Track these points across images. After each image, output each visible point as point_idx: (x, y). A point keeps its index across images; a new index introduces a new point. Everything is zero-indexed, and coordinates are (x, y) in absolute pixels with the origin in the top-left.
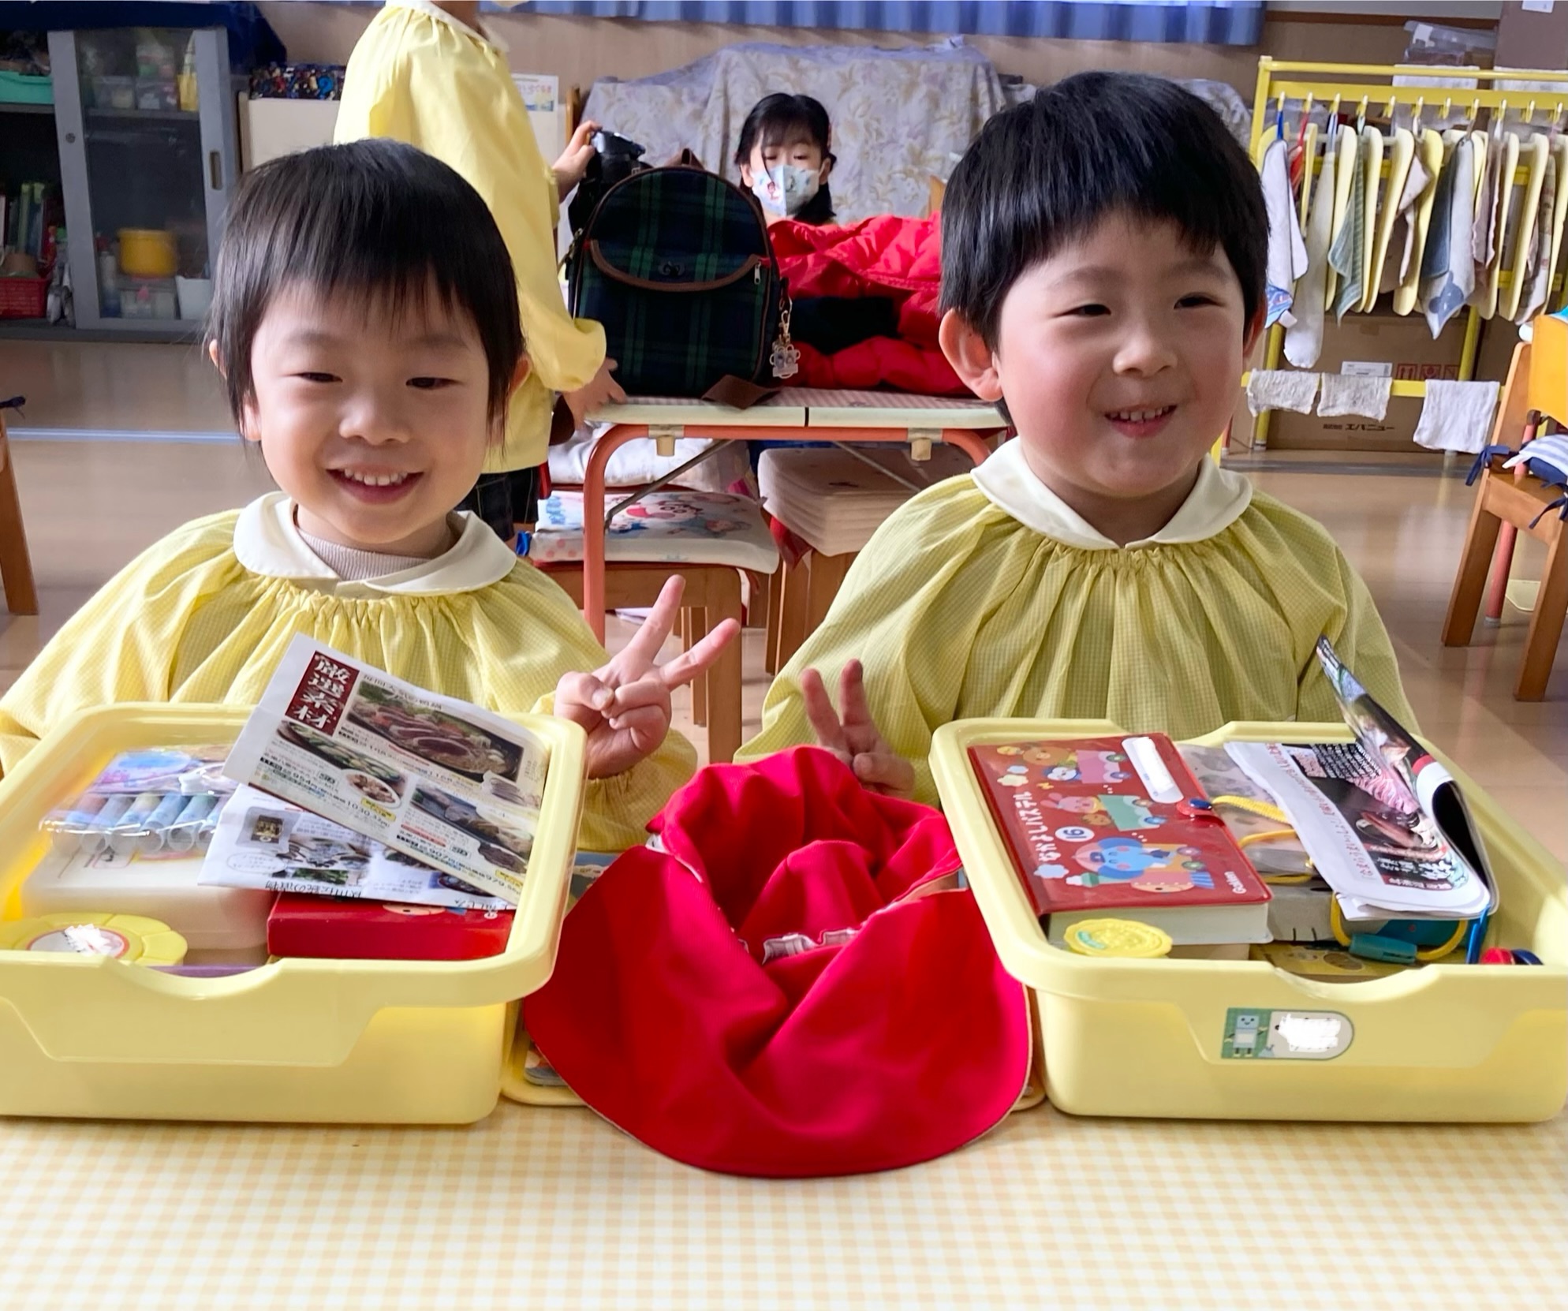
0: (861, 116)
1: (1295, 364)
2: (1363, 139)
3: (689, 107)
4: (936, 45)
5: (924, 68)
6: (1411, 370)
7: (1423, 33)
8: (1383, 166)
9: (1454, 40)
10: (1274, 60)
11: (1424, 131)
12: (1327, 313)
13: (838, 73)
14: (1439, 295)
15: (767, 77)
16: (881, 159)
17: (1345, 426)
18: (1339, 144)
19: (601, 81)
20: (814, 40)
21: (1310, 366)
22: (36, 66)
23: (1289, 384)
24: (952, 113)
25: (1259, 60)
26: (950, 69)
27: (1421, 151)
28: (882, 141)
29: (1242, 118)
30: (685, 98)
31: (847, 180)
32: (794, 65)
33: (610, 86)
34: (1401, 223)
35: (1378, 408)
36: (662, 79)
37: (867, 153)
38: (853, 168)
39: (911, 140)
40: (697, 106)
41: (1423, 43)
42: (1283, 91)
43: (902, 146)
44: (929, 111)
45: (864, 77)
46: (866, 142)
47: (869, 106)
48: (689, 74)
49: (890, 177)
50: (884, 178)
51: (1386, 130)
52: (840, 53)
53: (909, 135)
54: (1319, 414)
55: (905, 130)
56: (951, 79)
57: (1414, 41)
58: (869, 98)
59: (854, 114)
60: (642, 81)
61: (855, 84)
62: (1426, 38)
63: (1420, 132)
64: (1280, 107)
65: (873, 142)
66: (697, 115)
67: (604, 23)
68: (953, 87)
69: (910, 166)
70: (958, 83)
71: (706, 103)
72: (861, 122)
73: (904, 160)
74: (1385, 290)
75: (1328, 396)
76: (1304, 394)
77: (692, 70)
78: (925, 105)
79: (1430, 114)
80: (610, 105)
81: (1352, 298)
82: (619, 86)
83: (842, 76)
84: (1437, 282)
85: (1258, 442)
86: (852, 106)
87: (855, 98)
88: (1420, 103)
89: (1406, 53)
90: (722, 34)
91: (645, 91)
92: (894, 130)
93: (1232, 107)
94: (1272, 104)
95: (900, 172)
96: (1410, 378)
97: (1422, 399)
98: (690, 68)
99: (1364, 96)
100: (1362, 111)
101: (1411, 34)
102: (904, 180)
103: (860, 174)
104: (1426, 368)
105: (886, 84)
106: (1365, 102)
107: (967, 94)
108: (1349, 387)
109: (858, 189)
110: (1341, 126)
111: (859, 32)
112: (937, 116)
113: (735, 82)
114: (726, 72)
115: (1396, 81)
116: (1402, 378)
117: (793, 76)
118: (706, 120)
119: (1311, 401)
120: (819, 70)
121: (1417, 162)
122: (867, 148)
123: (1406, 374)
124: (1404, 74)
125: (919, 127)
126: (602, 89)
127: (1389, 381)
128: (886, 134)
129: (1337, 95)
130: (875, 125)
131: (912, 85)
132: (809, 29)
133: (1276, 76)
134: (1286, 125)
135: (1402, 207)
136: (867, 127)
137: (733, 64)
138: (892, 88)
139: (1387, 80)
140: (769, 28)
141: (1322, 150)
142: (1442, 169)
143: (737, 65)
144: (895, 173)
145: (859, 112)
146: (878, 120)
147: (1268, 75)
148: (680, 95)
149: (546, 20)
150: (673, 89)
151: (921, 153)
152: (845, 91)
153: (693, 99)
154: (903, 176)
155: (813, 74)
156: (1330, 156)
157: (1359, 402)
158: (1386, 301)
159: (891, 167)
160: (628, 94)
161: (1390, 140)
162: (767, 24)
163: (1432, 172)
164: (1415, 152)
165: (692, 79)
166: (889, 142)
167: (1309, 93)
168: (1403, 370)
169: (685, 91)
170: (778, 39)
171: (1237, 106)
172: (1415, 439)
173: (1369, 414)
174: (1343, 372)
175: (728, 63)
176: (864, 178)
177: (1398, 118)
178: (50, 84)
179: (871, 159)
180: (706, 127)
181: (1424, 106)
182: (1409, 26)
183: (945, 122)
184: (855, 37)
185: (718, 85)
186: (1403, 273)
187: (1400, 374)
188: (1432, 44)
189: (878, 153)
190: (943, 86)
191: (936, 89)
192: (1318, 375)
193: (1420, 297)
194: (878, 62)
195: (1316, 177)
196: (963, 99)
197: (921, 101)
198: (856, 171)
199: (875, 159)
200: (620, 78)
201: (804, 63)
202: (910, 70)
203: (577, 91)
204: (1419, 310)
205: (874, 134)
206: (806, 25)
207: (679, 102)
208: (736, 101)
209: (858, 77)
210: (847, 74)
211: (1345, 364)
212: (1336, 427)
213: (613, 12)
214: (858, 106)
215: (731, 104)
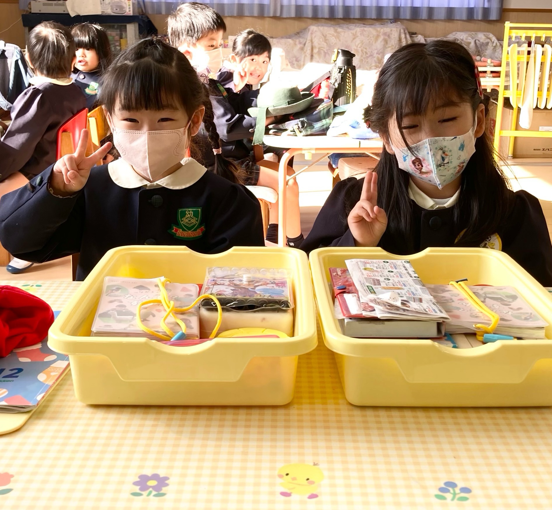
0: (360, 47)
1: (523, 128)
2: (543, 49)
3: (299, 46)
4: (386, 23)
5: (382, 30)
10: (510, 23)
13: (351, 33)
15: (326, 35)
16: (367, 62)
17: (541, 149)
18: (535, 50)
20: (342, 22)
21: (528, 128)
24: (392, 45)
25: (505, 23)
26: (391, 31)
28: (367, 56)
29: (496, 44)
30: (297, 43)
32: (336, 31)
36: (289, 37)
37: (362, 60)
39: (378, 55)
40: (302, 46)
42: (514, 33)
43: (375, 57)
44: (384, 45)
45: (361, 34)
46: (362, 56)
47: (363, 44)
48: (298, 35)
52: (352, 26)
53: (377, 54)
55: (376, 52)
56: (391, 34)
58: (363, 41)
59: (357, 47)
60: (282, 38)
61: (357, 36)
64: (513, 39)
65: (364, 56)
66: (302, 49)
67: (268, 19)
68: (392, 36)
69: (377, 64)
70: (394, 35)
71: (305, 44)
72: (360, 49)
73: (376, 62)
77: (300, 34)
78: (383, 43)
82: (274, 39)
85: (509, 156)
86: (357, 44)
87: (358, 41)
90: (309, 22)
91: (283, 40)
92: (372, 52)
93: (493, 41)
94: (510, 38)
95: (374, 66)
98: (298, 33)
99: (544, 34)
100: (543, 39)
105: (369, 36)
106: (544, 36)
107: (397, 39)
110: (536, 45)
111: (358, 20)
112: (387, 46)
113: (315, 37)
114: (312, 34)
117: (335, 34)
118: (305, 50)
120: (345, 32)
122: (362, 58)
125: (381, 51)
128: (369, 53)
129: (533, 34)
130: (365, 50)
131: (378, 36)
132: (340, 19)
133: (511, 28)
136: (362, 51)
137: (314, 31)
138: (371, 37)
141: (529, 53)
143: (316, 31)
144: (372, 66)
145: (359, 46)
146: (366, 49)
147: (508, 28)
148: (296, 42)
149: (246, 18)
150: (293, 40)
151: (381, 59)
152: (354, 39)
153: (300, 43)
155: (343, 34)
156: (532, 55)
159: (371, 64)
160: (277, 42)
162: (326, 17)
165: (300, 37)
166: (370, 56)
167: (523, 34)
169: (297, 40)
170: (329, 23)
171: (494, 40)
174: (540, 130)
175: (312, 31)
179: (364, 62)
180: (305, 53)
183: (390, 49)
184: (356, 22)
185: (309, 39)
189: (366, 60)
190: (389, 36)
191: (387, 37)
192: (530, 131)
194: (365, 29)
195: (528, 63)
196: (396, 40)
197: (381, 42)
199: (365, 62)
200: (274, 37)
201: (339, 30)
202: (377, 31)
205: (365, 53)
207: (295, 44)
208: (316, 43)
209: (358, 34)
210: (355, 34)
211: (540, 127)
212: (538, 150)
213: (271, 15)
214: (359, 44)
215: (314, 44)
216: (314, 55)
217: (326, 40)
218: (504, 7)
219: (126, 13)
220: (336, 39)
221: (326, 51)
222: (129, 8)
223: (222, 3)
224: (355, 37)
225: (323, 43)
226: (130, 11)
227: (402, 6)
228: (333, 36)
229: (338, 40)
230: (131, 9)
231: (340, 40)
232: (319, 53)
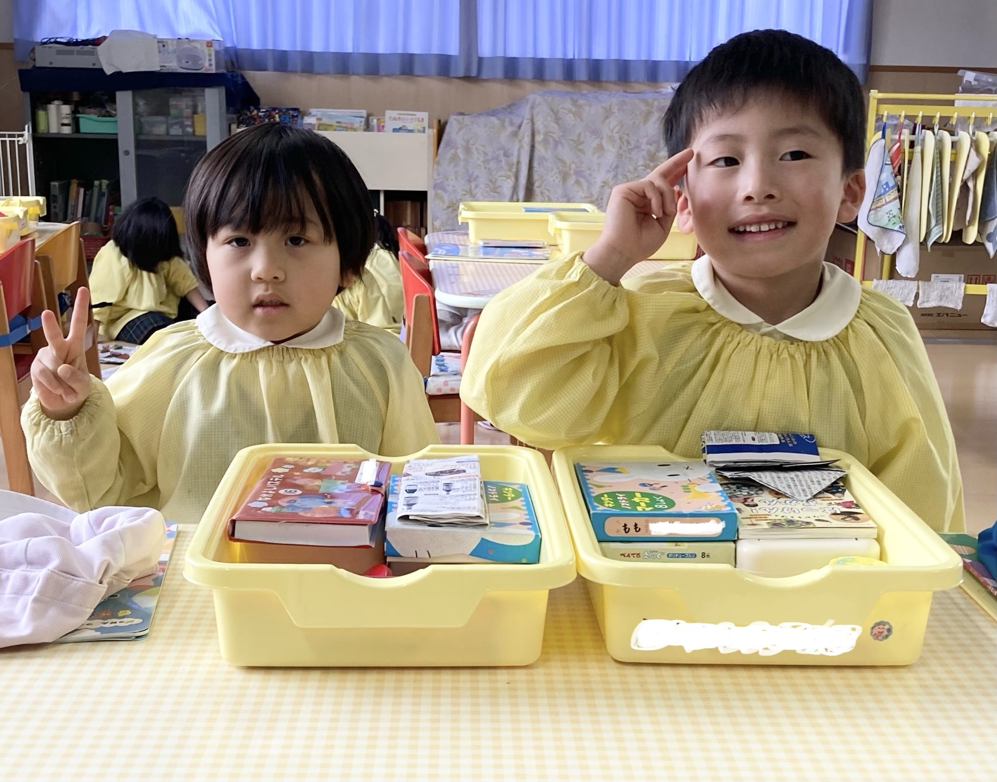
0: (617, 133)
1: (903, 275)
2: (938, 138)
3: (510, 129)
4: (662, 90)
5: (656, 103)
6: (977, 279)
7: (970, 76)
8: (952, 154)
9: (990, 80)
10: (879, 92)
11: (977, 132)
12: (921, 244)
13: (602, 107)
14: (992, 231)
15: (558, 111)
16: (630, 158)
17: (936, 314)
18: (923, 140)
19: (454, 115)
20: (586, 88)
21: (913, 277)
22: (107, 112)
23: (898, 288)
25: (870, 92)
27: (975, 145)
28: (630, 147)
30: (507, 124)
31: (608, 171)
32: (575, 103)
33: (460, 118)
34: (965, 187)
35: (957, 302)
36: (493, 113)
37: (621, 155)
38: (612, 164)
39: (649, 146)
40: (514, 129)
41: (971, 82)
42: (886, 110)
43: (643, 150)
45: (619, 109)
46: (620, 148)
47: (622, 126)
48: (509, 110)
49: (636, 169)
50: (631, 168)
51: (952, 134)
52: (603, 95)
53: (648, 143)
54: (919, 307)
55: (645, 140)
57: (964, 82)
58: (622, 122)
59: (612, 131)
60: (480, 114)
61: (613, 113)
62: (972, 80)
63: (974, 134)
64: (884, 120)
65: (625, 148)
66: (515, 134)
67: (456, 81)
69: (648, 162)
71: (520, 127)
72: (617, 136)
73: (644, 159)
74: (957, 229)
75: (924, 294)
76: (908, 294)
77: (512, 107)
78: (657, 125)
79: (980, 123)
80: (460, 129)
81: (937, 234)
82: (466, 117)
83: (605, 109)
84: (990, 223)
86: (611, 127)
87: (613, 122)
88: (973, 116)
89: (960, 88)
90: (529, 86)
91: (482, 120)
92: (638, 141)
94: (879, 118)
95: (642, 166)
96: (976, 283)
97: (986, 295)
98: (509, 106)
99: (938, 112)
100: (936, 121)
101: (962, 77)
102: (644, 170)
103: (617, 167)
104: (986, 277)
105: (632, 112)
106: (938, 116)
108: (937, 289)
109: (615, 176)
110: (923, 130)
111: (615, 83)
113: (538, 113)
114: (532, 108)
115: (956, 103)
116: (971, 283)
117: (574, 109)
118: (520, 138)
119: (913, 298)
120: (590, 106)
121: (973, 152)
122: (621, 152)
123: (973, 281)
124: (960, 99)
125: (653, 139)
126: (455, 119)
127: (963, 285)
128: (633, 143)
129: (920, 112)
130: (626, 138)
131: (648, 114)
132: (583, 82)
133: (881, 101)
134: (888, 131)
135: (965, 178)
136: (621, 138)
137: (537, 103)
138: (636, 115)
139: (951, 103)
140: (558, 82)
141: (912, 145)
142: (989, 155)
143: (539, 104)
144: (639, 166)
145: (615, 130)
146: (628, 135)
147: (876, 101)
148: (504, 121)
149: (420, 79)
150: (499, 119)
151: (655, 154)
152: (607, 118)
153: (512, 124)
154: (644, 168)
155: (587, 108)
156: (918, 149)
157: (944, 299)
158: (958, 235)
159: (636, 164)
160: (472, 122)
161: (955, 138)
162: (558, 79)
163: (983, 157)
164: (971, 146)
165: (511, 113)
167: (903, 111)
168: (971, 279)
169: (507, 120)
170: (563, 88)
172: (982, 321)
173: (951, 306)
174: (932, 279)
175: (533, 103)
176: (620, 170)
177: (959, 126)
178: (116, 122)
179: (623, 158)
180: (520, 141)
181: (975, 118)
182: (960, 73)
184: (612, 86)
185: (527, 115)
186: (968, 218)
187: (969, 280)
188: (976, 83)
189: (627, 155)
192: (916, 282)
193: (980, 232)
194: (627, 100)
195: (910, 162)
197: (654, 123)
198: (614, 165)
199: (626, 158)
200: (465, 113)
201: (581, 102)
202: (647, 104)
203: (439, 121)
204: (981, 241)
205: (625, 143)
206: (582, 79)
207: (503, 126)
208: (539, 125)
209: (615, 109)
210: (608, 108)
211: (933, 276)
212: (929, 315)
213: (461, 74)
214: (615, 127)
215: (536, 127)
216: (537, 145)
217: (557, 119)
218: (872, 63)
219: (204, 69)
220: (574, 116)
221: (557, 139)
222: (210, 60)
223: (376, 52)
224: (608, 113)
225: (553, 124)
226: (211, 65)
227: (692, 60)
228: (570, 111)
229: (578, 120)
230: (213, 62)
231: (582, 120)
232: (545, 142)
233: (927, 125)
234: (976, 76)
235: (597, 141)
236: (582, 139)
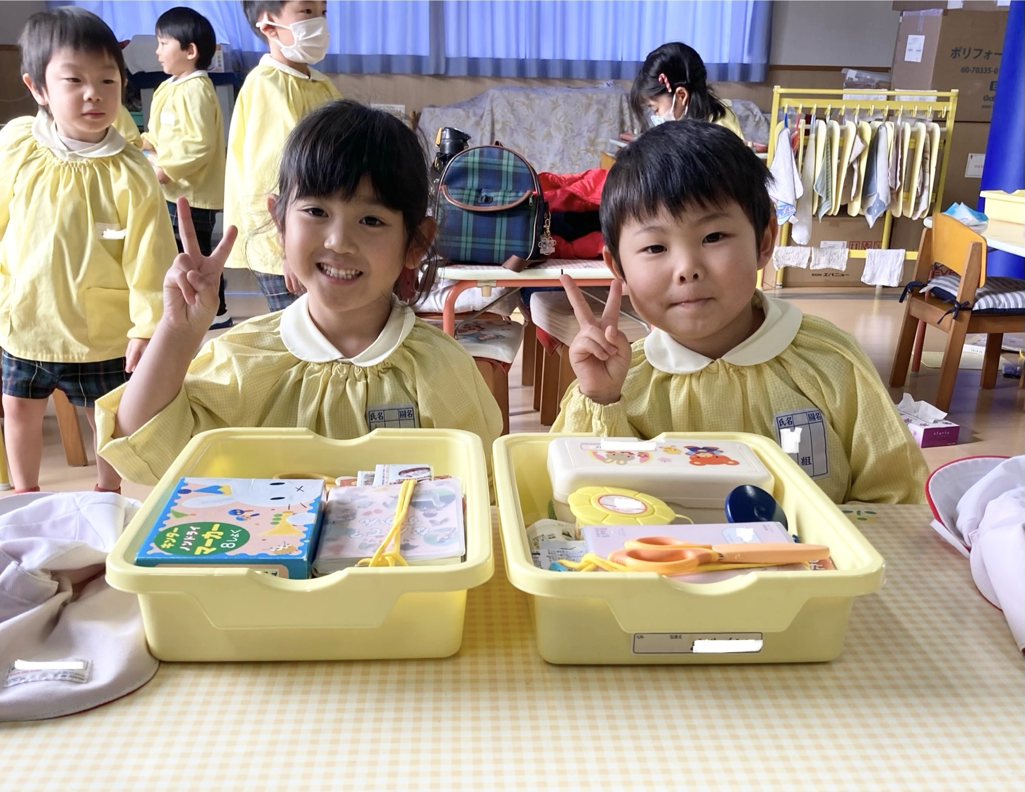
0: (563, 122)
1: (798, 242)
2: (829, 127)
3: (473, 119)
4: (599, 85)
5: (595, 97)
6: (857, 245)
7: (852, 74)
8: (840, 140)
9: (868, 77)
10: (781, 87)
11: (860, 122)
12: (814, 216)
13: (550, 100)
14: (872, 205)
15: (513, 104)
16: (574, 143)
17: (823, 274)
18: (817, 130)
19: (427, 107)
20: (536, 84)
21: (806, 244)
22: (134, 107)
23: (795, 253)
24: (610, 119)
25: (773, 88)
26: (608, 97)
27: (860, 132)
28: (574, 134)
29: (760, 118)
30: (471, 114)
31: (556, 155)
32: (527, 97)
33: (432, 109)
34: (851, 169)
35: (842, 264)
36: (459, 106)
37: (566, 141)
38: (559, 148)
39: (589, 133)
40: (477, 118)
41: (852, 79)
42: (787, 103)
43: (584, 137)
44: (598, 118)
45: (564, 102)
46: (566, 135)
48: (472, 103)
49: (578, 153)
50: (576, 154)
51: (841, 123)
52: (551, 90)
53: (588, 131)
54: (811, 268)
55: (586, 128)
56: (609, 102)
57: (847, 78)
58: (567, 112)
59: (559, 121)
60: (448, 107)
61: (559, 106)
62: (853, 77)
63: (858, 123)
64: (786, 111)
65: (569, 135)
66: (477, 124)
67: (427, 78)
68: (610, 106)
69: (588, 147)
70: (613, 104)
71: (482, 117)
72: (562, 125)
73: (586, 144)
74: (844, 203)
75: (815, 260)
76: (803, 258)
77: (474, 101)
78: (596, 116)
79: (863, 113)
80: (432, 119)
81: (827, 208)
82: (437, 109)
83: (553, 102)
84: (871, 199)
85: (777, 284)
86: (558, 117)
87: (560, 113)
88: (858, 108)
89: (844, 84)
90: (488, 82)
91: (450, 111)
92: (580, 129)
93: (755, 113)
94: (781, 109)
95: (584, 150)
96: (856, 249)
97: (865, 259)
98: (472, 100)
99: (828, 105)
100: (828, 112)
101: (845, 75)
102: (585, 154)
103: (563, 151)
104: (865, 243)
105: (575, 105)
106: (829, 108)
107: (617, 109)
108: (826, 254)
109: (562, 159)
110: (817, 120)
111: (559, 79)
112: (602, 121)
113: (497, 106)
114: (492, 101)
115: (844, 97)
116: (852, 249)
117: (527, 102)
118: (482, 126)
119: (807, 261)
120: (540, 99)
121: (858, 137)
122: (566, 138)
123: (854, 247)
124: (847, 93)
125: (593, 127)
126: (428, 111)
127: (847, 250)
128: (576, 131)
129: (814, 105)
130: (570, 126)
131: (589, 106)
132: (534, 78)
133: (782, 96)
134: (789, 120)
135: (851, 161)
136: (566, 127)
137: (496, 97)
138: (578, 107)
139: (840, 97)
140: (513, 78)
141: (807, 132)
142: (871, 141)
143: (498, 98)
144: (581, 150)
145: (562, 120)
146: (572, 124)
147: (778, 95)
149: (397, 76)
150: (464, 110)
151: (594, 140)
152: (554, 109)
153: (475, 115)
154: (586, 152)
155: (537, 101)
156: (812, 136)
157: (832, 262)
158: (844, 209)
159: (579, 148)
160: (442, 113)
161: (843, 127)
162: (512, 76)
163: (866, 143)
164: (857, 133)
165: (474, 105)
166: (577, 135)
167: (800, 104)
168: (853, 245)
169: (471, 111)
170: (518, 84)
171: (757, 112)
172: (862, 280)
173: (837, 268)
174: (821, 246)
175: (493, 96)
176: (565, 154)
177: (846, 116)
178: (142, 115)
179: (568, 143)
180: (483, 129)
181: (860, 109)
182: (844, 71)
183: (606, 124)
184: (558, 82)
185: (488, 108)
186: (853, 195)
187: (852, 245)
188: (857, 80)
189: (572, 140)
190: (605, 106)
191: (602, 107)
192: (810, 248)
193: (862, 207)
194: (571, 94)
195: (805, 147)
196: (616, 112)
197: (594, 113)
198: (560, 150)
199: (570, 143)
200: (436, 105)
201: (533, 95)
202: (588, 98)
203: (414, 112)
204: (862, 214)
205: (570, 131)
206: (532, 76)
207: (468, 117)
208: (498, 116)
209: (561, 102)
210: (555, 101)
211: (822, 242)
212: (819, 275)
213: (432, 72)
214: (561, 117)
215: (495, 117)
216: (496, 133)
217: (513, 111)
218: (772, 63)
219: (214, 69)
220: (527, 108)
221: (513, 128)
222: (219, 61)
223: (358, 53)
224: (555, 106)
225: (509, 115)
226: (220, 65)
227: (624, 60)
228: (524, 104)
229: (530, 111)
230: (222, 63)
231: (533, 111)
232: (503, 130)
233: (821, 115)
234: (857, 74)
235: (546, 129)
236: (533, 128)
